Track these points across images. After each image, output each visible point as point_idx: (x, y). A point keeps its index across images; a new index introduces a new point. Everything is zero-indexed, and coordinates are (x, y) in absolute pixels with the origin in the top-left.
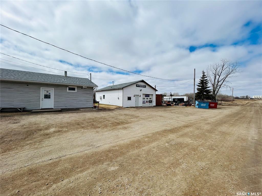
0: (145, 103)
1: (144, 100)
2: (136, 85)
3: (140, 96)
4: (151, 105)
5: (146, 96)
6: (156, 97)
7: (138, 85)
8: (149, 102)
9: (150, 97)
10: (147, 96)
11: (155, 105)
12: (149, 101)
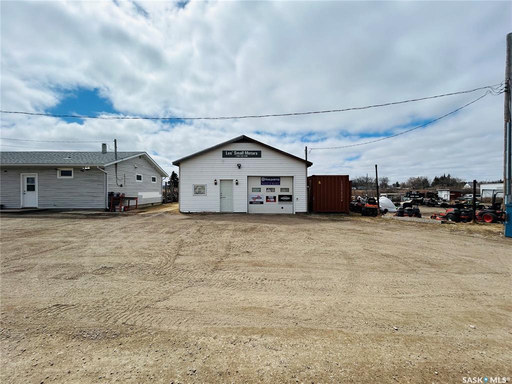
0: (262, 203)
1: (256, 194)
3: (237, 184)
7: (228, 152)
8: (280, 200)
9: (284, 184)
12: (280, 196)
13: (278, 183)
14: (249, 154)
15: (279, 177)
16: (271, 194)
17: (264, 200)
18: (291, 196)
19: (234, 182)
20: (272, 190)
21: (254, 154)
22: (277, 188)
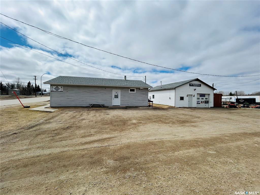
0: (200, 103)
1: (198, 100)
2: (190, 84)
3: (194, 96)
4: (207, 106)
5: (200, 96)
6: (214, 97)
7: (191, 84)
8: (205, 103)
9: (206, 97)
10: (202, 95)
11: (213, 106)
12: (205, 101)
13: (204, 96)
14: (197, 85)
15: (205, 94)
16: (202, 100)
17: (200, 102)
18: (208, 101)
19: (193, 96)
20: (203, 99)
21: (199, 85)
22: (204, 98)
